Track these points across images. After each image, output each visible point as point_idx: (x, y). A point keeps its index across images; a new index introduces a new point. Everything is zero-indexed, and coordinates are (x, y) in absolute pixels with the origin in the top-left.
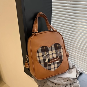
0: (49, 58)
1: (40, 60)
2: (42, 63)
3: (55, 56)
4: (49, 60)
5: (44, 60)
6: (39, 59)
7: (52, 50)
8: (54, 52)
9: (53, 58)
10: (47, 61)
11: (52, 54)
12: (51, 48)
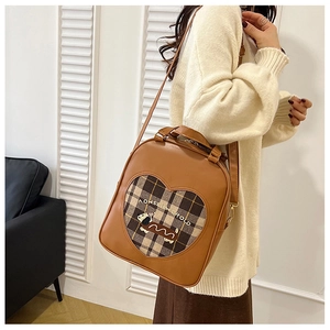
0: (151, 215)
1: (128, 204)
2: (129, 216)
3: (169, 221)
4: (148, 219)
5: (138, 212)
6: (129, 200)
7: (170, 202)
8: (174, 209)
9: (161, 222)
10: (141, 218)
11: (166, 212)
12: (173, 195)
